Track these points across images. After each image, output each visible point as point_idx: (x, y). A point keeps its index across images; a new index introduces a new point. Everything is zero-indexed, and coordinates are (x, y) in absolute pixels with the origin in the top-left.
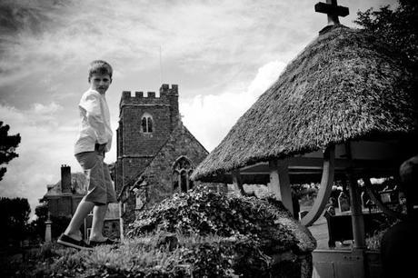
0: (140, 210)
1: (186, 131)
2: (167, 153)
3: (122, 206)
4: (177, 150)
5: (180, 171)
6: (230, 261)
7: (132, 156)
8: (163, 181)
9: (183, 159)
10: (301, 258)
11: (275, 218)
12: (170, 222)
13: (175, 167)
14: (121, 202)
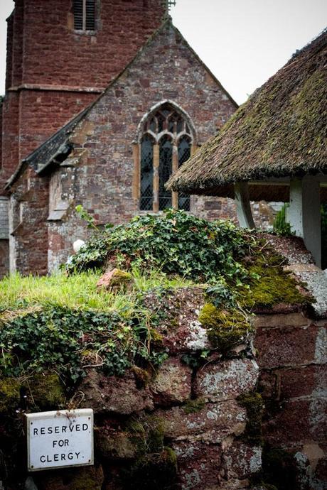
0: (59, 222)
1: (179, 39)
2: (129, 91)
3: (17, 209)
4: (153, 84)
5: (158, 137)
6: (197, 312)
7: (42, 87)
8: (117, 156)
9: (167, 107)
10: (318, 324)
11: (286, 263)
12: (127, 258)
13: (145, 126)
14: (13, 201)
